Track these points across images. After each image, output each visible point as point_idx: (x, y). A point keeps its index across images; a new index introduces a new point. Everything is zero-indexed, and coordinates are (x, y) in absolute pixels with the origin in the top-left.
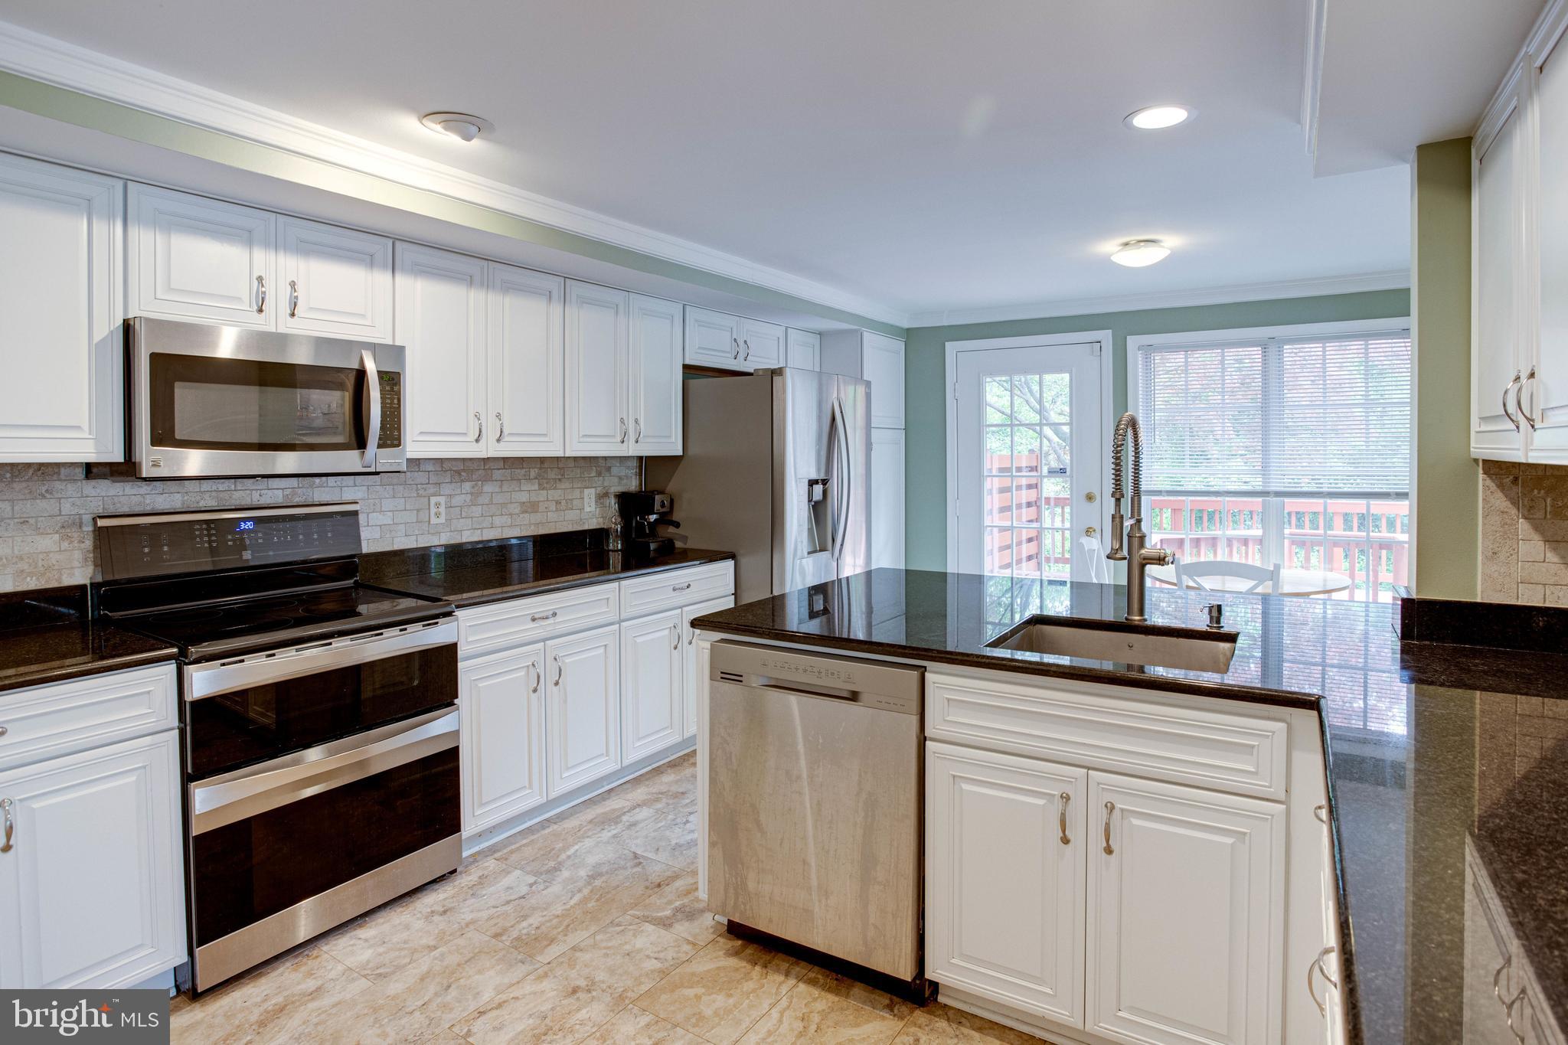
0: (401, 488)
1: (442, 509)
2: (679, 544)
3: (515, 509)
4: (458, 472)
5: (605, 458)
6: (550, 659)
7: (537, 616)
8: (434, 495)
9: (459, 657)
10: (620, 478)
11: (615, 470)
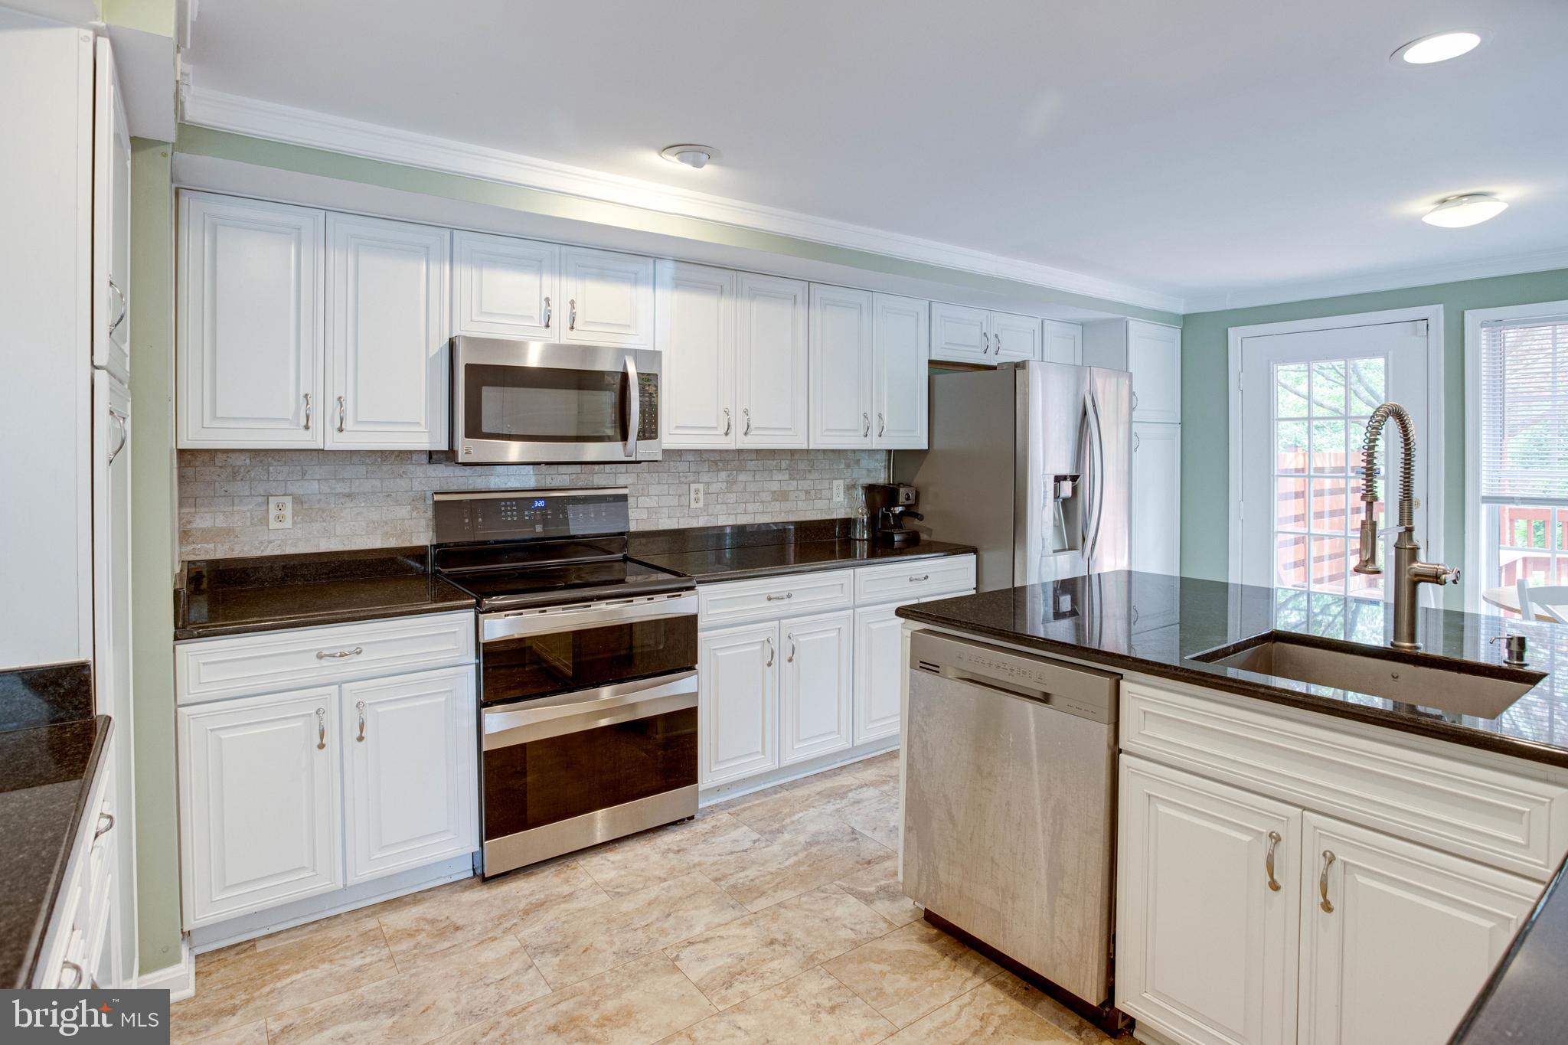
0: (665, 475)
1: (701, 495)
2: (924, 537)
3: (766, 497)
4: (715, 463)
5: (854, 451)
6: (784, 637)
7: (772, 596)
8: (694, 482)
9: (699, 628)
10: (869, 471)
11: (864, 463)
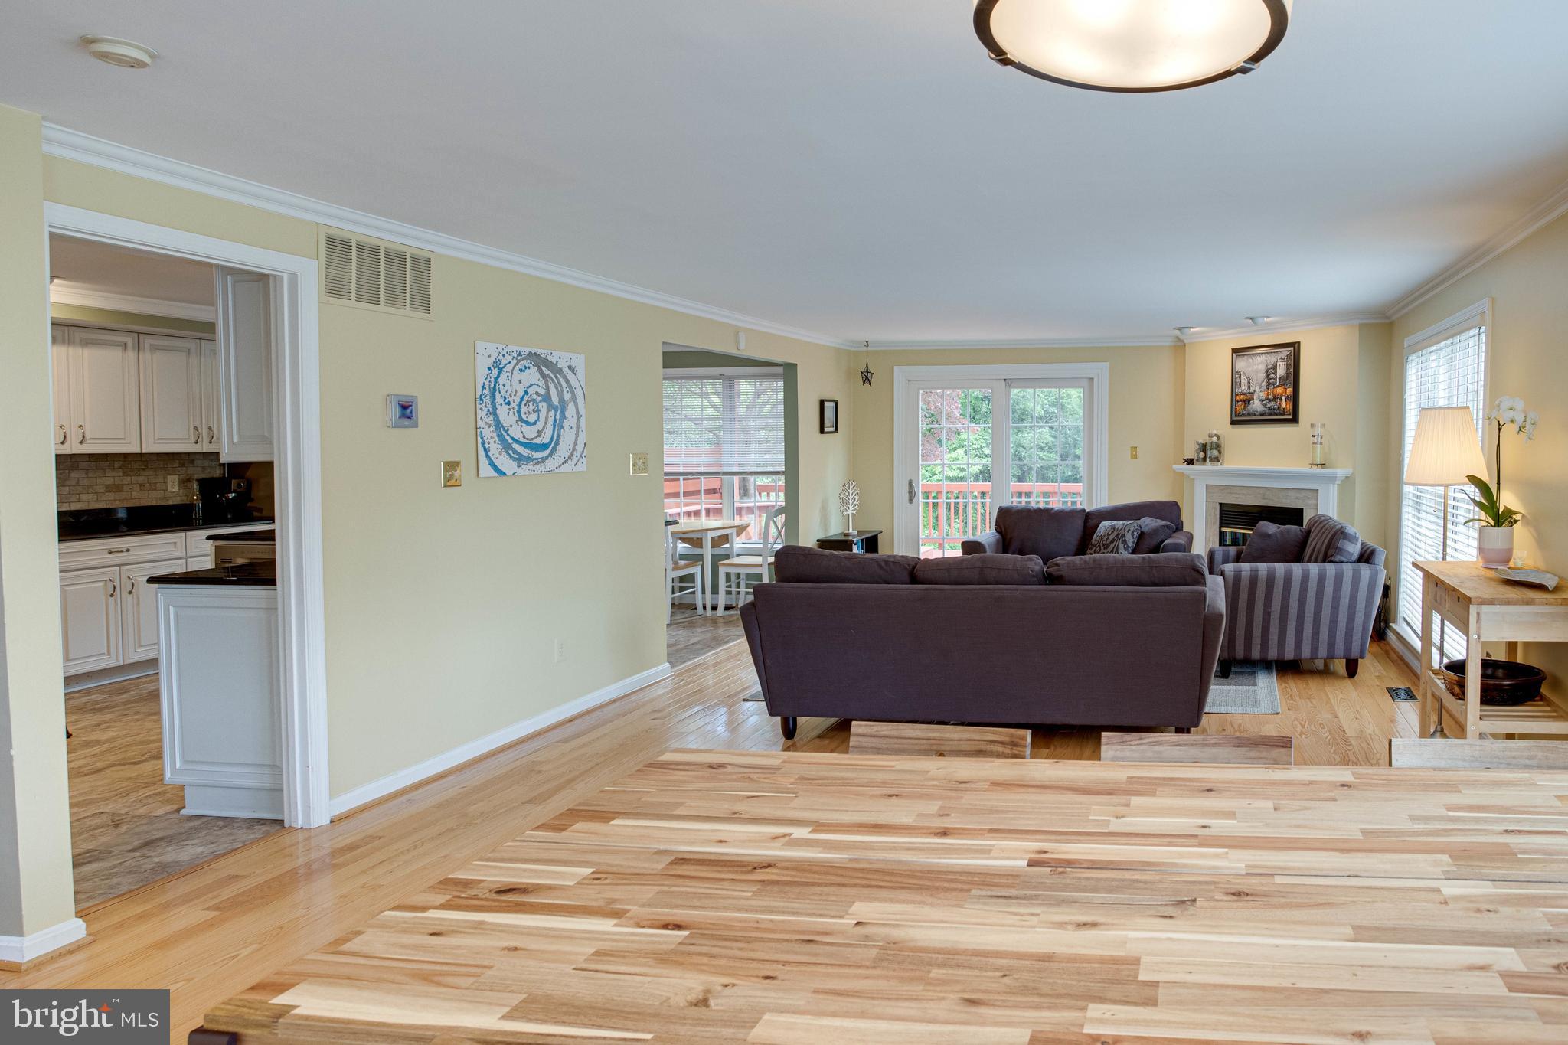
3: (100, 489)
5: (189, 454)
6: (124, 577)
7: (113, 550)
10: (204, 468)
11: (198, 462)
